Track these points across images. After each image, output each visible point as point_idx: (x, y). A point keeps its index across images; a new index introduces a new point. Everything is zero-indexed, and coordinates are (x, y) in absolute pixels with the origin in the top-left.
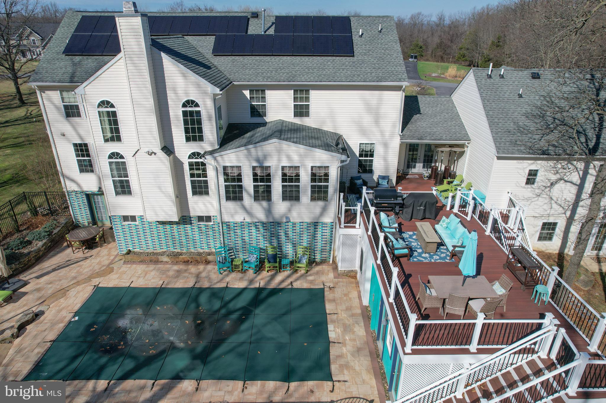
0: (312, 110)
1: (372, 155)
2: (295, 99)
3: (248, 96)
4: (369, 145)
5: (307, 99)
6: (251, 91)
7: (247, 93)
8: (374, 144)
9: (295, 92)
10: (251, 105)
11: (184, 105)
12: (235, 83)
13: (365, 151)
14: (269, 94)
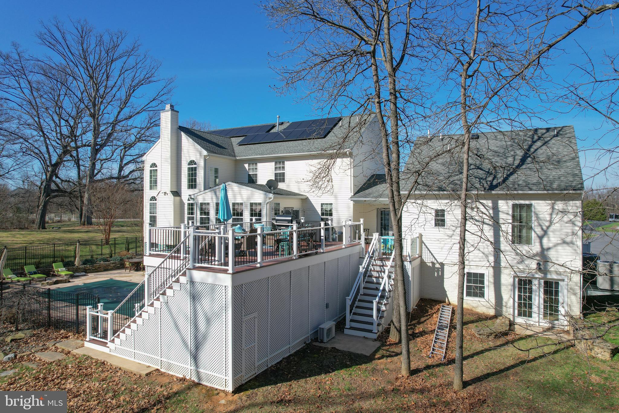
0: (287, 177)
1: (331, 215)
2: (276, 168)
3: (247, 168)
4: (329, 206)
5: (283, 168)
6: (249, 164)
7: (246, 166)
8: (331, 204)
9: (276, 163)
10: (249, 175)
11: (189, 164)
12: (237, 158)
13: (326, 211)
14: (259, 165)
